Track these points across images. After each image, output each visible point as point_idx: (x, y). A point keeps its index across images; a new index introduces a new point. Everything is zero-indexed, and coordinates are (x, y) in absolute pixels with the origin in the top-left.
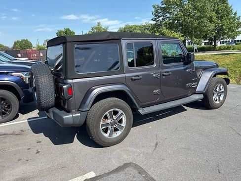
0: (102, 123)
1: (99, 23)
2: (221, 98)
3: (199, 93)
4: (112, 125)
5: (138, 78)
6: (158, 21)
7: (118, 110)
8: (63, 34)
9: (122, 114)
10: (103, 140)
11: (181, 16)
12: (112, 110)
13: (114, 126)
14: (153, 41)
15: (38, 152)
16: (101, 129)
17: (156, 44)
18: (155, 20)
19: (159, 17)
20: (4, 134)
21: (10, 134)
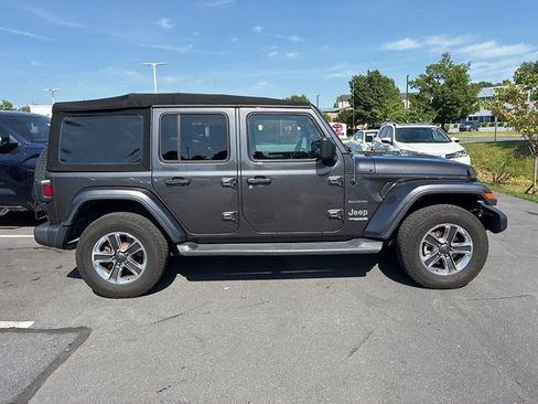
1: (445, 56)
2: (461, 264)
8: (362, 83)
9: (138, 245)
13: (123, 264)
16: (94, 263)
17: (235, 116)
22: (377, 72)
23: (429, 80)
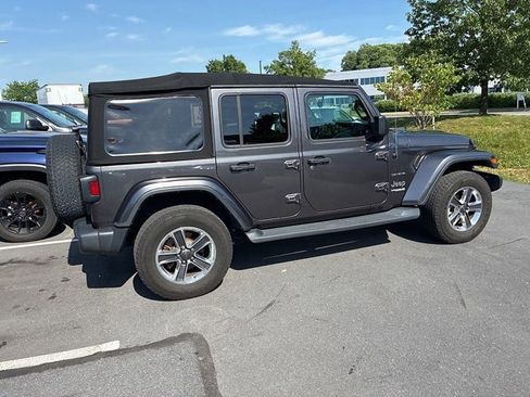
0: (159, 252)
1: (294, 43)
2: (474, 221)
3: (411, 206)
4: (184, 258)
5: (246, 166)
6: (421, 34)
7: (197, 229)
8: (218, 68)
9: (206, 239)
10: (161, 285)
11: (475, 21)
12: (182, 229)
13: (189, 261)
14: (286, 91)
15: (53, 297)
16: (158, 264)
17: (293, 96)
18: (415, 33)
19: (425, 26)
20: (19, 262)
21: (30, 262)
22: (231, 57)
23: (282, 65)
